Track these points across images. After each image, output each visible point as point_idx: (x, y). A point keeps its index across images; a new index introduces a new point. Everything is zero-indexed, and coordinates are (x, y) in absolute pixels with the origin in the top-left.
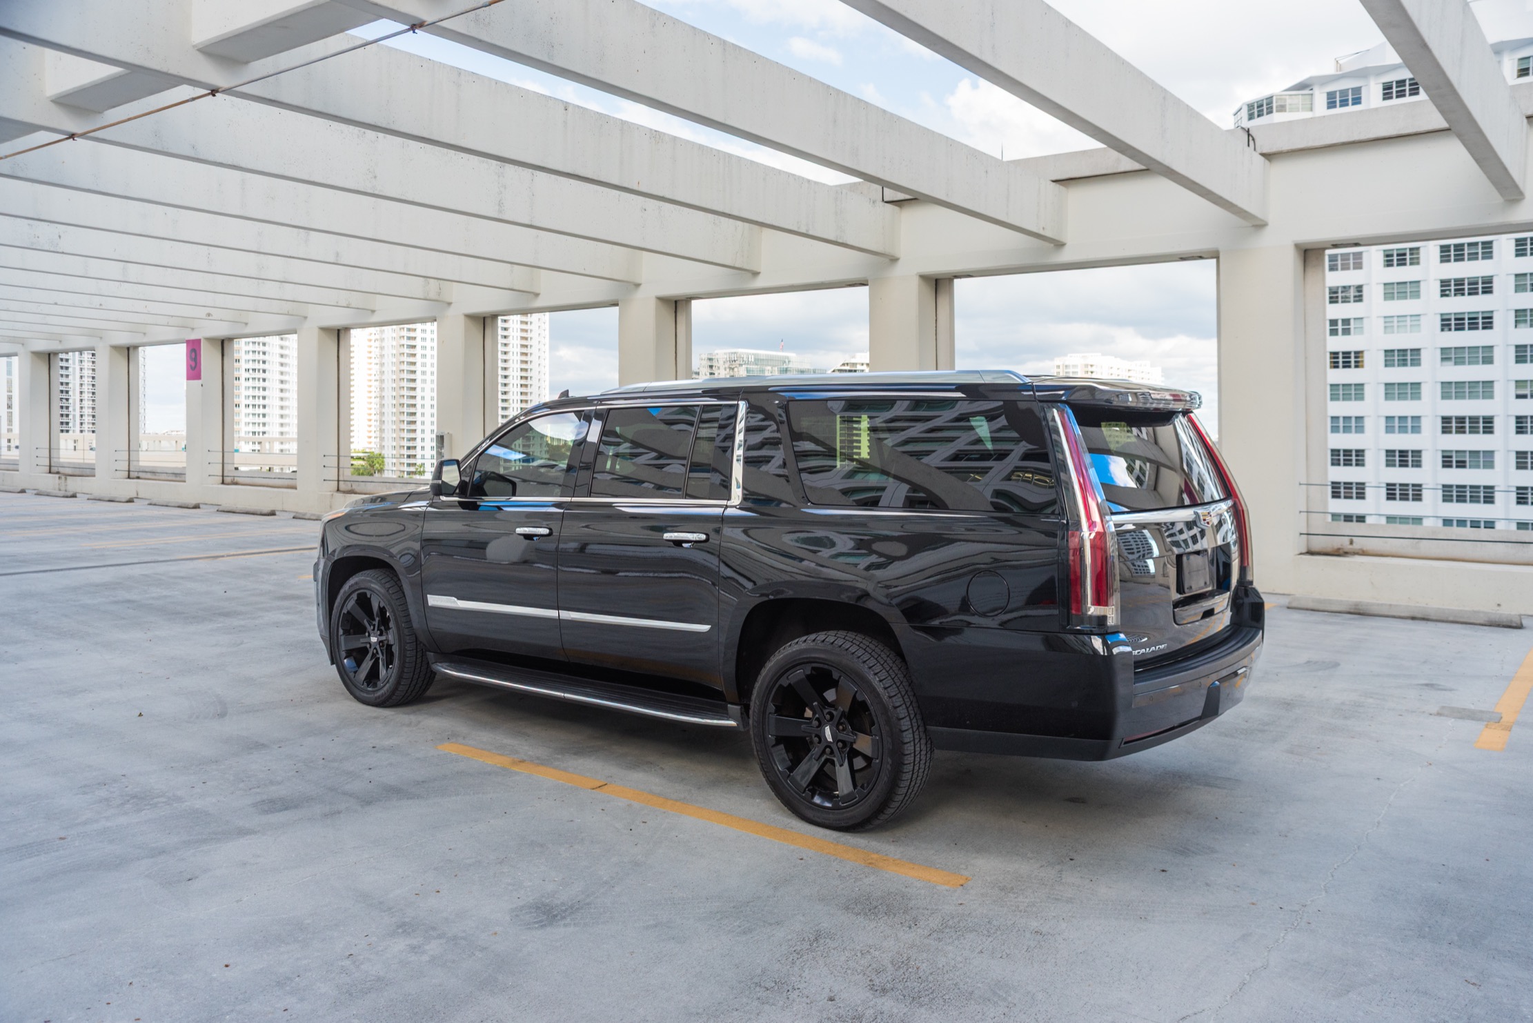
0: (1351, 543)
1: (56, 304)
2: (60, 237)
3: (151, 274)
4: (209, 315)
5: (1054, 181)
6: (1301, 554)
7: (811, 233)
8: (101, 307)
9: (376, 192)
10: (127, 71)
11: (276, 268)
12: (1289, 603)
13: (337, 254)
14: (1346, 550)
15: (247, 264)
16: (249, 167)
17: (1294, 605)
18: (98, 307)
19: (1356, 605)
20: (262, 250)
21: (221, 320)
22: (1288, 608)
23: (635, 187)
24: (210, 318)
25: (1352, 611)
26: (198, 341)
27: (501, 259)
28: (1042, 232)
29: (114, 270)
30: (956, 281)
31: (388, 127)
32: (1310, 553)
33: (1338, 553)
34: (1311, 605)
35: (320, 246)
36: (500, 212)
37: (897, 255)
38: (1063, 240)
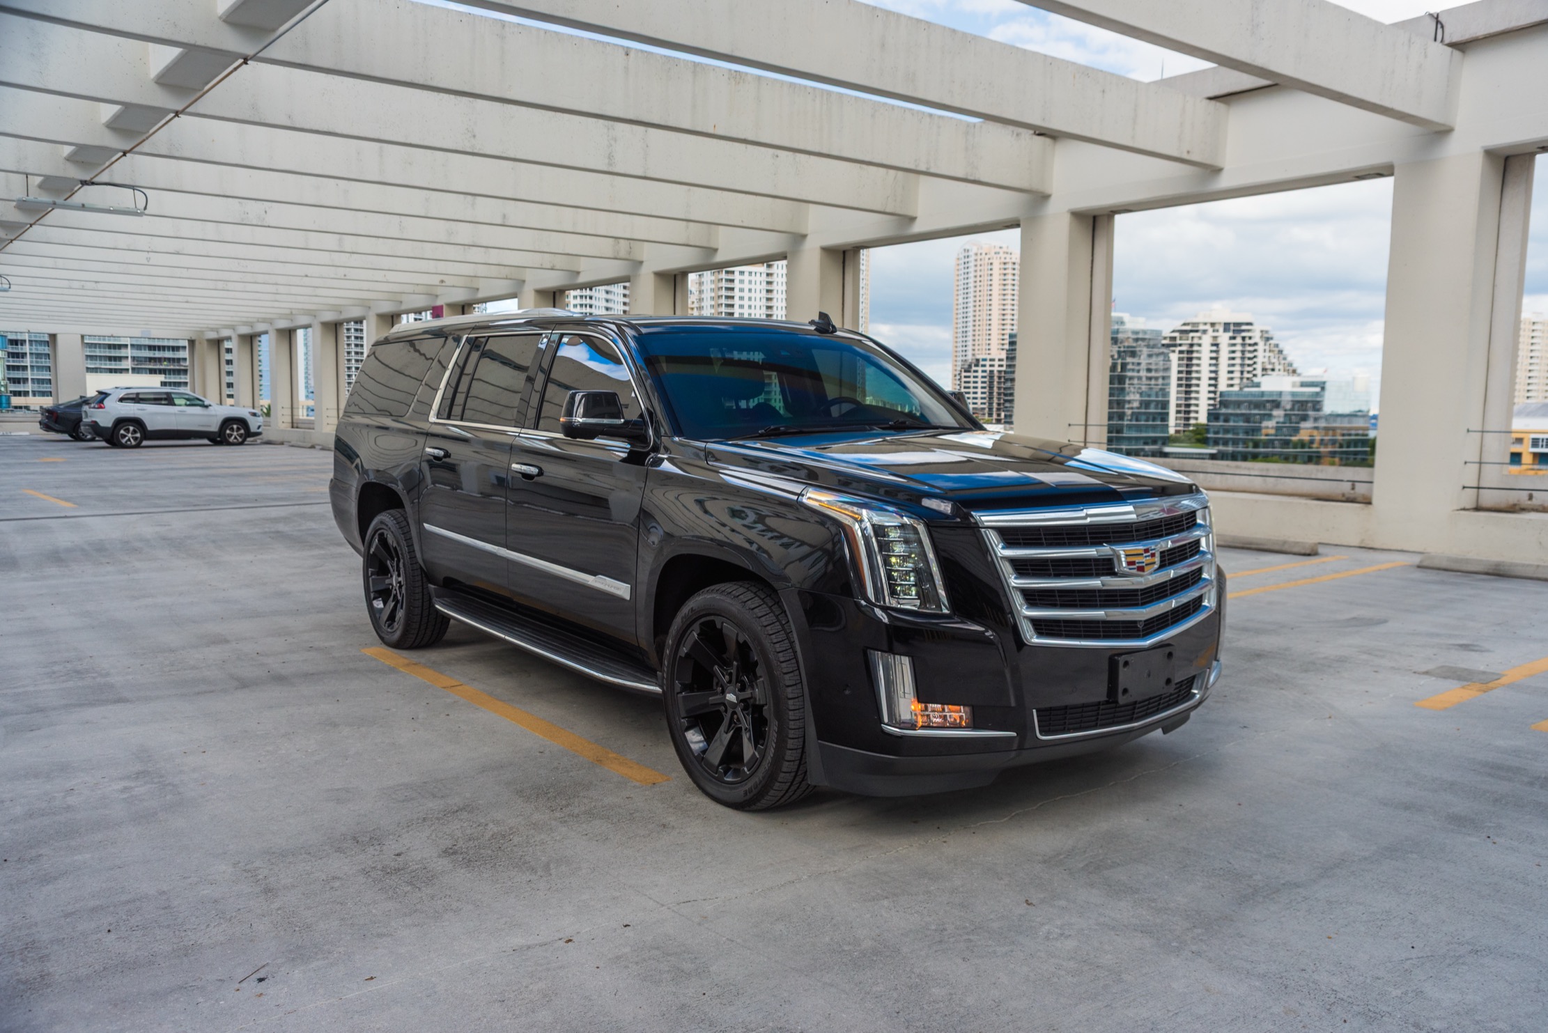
0: (1531, 497)
1: (306, 276)
2: (266, 212)
3: (364, 245)
4: (442, 281)
5: (1211, 99)
6: (1464, 509)
7: (932, 170)
8: (345, 278)
9: (476, 151)
10: (186, 50)
11: (464, 233)
12: (1421, 562)
13: (504, 216)
14: (1522, 507)
15: (437, 230)
16: (345, 132)
17: (1425, 564)
18: (343, 277)
19: (1498, 565)
20: (429, 215)
21: (453, 286)
22: (1419, 567)
23: (711, 131)
24: (444, 284)
25: (1491, 571)
26: (441, 307)
27: (649, 213)
28: (1185, 156)
29: (330, 241)
30: (1117, 217)
31: (425, 83)
32: (1478, 509)
33: (1513, 509)
34: (1444, 564)
35: (486, 210)
36: (610, 165)
37: (1048, 191)
38: (1219, 164)
